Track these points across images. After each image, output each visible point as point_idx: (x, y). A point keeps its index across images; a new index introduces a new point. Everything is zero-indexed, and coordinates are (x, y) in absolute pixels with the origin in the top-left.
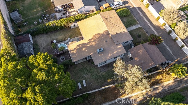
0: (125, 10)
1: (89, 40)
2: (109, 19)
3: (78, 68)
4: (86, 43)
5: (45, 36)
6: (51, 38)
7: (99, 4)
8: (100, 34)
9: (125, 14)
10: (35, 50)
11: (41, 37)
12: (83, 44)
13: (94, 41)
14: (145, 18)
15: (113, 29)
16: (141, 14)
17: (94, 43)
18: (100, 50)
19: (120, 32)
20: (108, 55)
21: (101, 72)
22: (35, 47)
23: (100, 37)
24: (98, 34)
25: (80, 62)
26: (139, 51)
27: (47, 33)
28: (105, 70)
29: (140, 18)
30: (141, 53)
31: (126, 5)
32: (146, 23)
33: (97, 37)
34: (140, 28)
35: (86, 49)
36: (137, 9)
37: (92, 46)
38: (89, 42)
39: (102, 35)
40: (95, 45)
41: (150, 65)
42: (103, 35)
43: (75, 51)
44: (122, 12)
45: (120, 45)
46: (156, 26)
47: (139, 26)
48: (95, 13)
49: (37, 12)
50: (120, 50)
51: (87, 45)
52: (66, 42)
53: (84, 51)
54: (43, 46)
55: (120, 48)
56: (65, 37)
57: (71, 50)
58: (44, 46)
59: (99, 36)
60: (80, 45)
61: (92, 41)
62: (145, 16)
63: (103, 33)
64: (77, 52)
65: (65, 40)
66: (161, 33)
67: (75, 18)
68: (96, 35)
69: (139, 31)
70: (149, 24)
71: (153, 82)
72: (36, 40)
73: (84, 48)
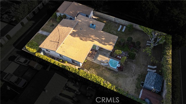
4: (98, 41)
6: (118, 82)
8: (80, 38)
10: (142, 82)
12: (100, 42)
17: (92, 36)
22: (141, 85)
24: (81, 39)
33: (85, 38)
35: (103, 38)
37: (96, 36)
38: (95, 40)
39: (80, 37)
43: (111, 43)
53: (105, 38)
54: (132, 80)
56: (104, 71)
58: (131, 78)
59: (82, 38)
61: (91, 39)
63: (77, 37)
64: (111, 41)
68: (83, 41)
73: (102, 40)
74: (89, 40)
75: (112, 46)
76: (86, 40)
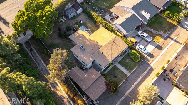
0: (138, 55)
1: (90, 39)
2: (115, 45)
3: (69, 44)
5: (86, 17)
7: (135, 36)
9: (132, 57)
11: (84, 16)
13: (90, 42)
14: (143, 78)
15: (105, 50)
16: (145, 73)
17: (88, 43)
18: (82, 47)
19: (106, 56)
20: (81, 54)
21: (71, 58)
23: (95, 44)
24: (97, 43)
25: (74, 43)
26: (94, 75)
27: (89, 17)
28: (73, 61)
29: (139, 73)
30: (93, 77)
31: (148, 57)
32: (136, 79)
34: (126, 75)
35: (81, 40)
36: (149, 68)
37: (85, 42)
38: (88, 40)
40: (87, 44)
41: (84, 87)
42: (98, 45)
43: (77, 35)
44: (133, 54)
45: (93, 59)
46: (137, 90)
47: (128, 74)
48: (119, 35)
49: (103, 5)
50: (88, 60)
51: (85, 39)
52: (87, 29)
53: (79, 39)
55: (90, 60)
57: (77, 32)
60: (83, 35)
61: (90, 41)
62: (144, 77)
65: (88, 28)
66: (130, 97)
67: (105, 24)
68: (96, 41)
69: (122, 75)
70: (136, 83)
71: (75, 99)
72: (81, 14)
73: (82, 39)
74: (92, 40)
75: (78, 33)
76: (94, 41)
